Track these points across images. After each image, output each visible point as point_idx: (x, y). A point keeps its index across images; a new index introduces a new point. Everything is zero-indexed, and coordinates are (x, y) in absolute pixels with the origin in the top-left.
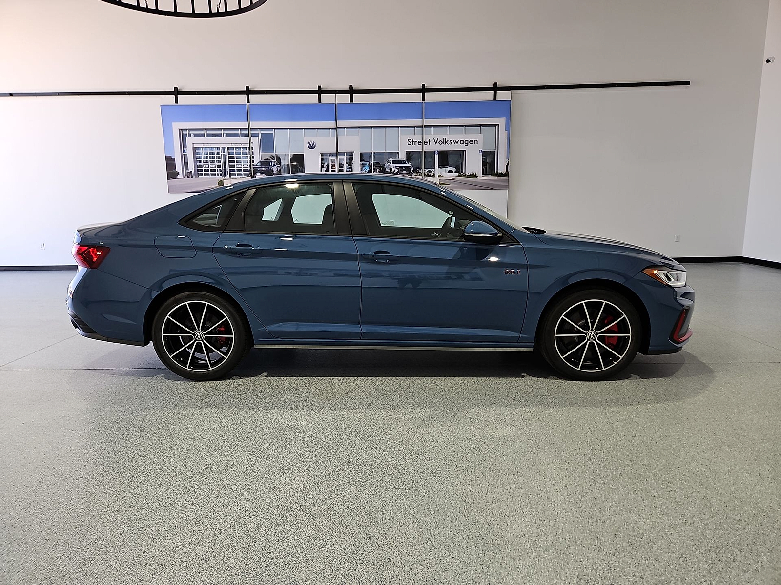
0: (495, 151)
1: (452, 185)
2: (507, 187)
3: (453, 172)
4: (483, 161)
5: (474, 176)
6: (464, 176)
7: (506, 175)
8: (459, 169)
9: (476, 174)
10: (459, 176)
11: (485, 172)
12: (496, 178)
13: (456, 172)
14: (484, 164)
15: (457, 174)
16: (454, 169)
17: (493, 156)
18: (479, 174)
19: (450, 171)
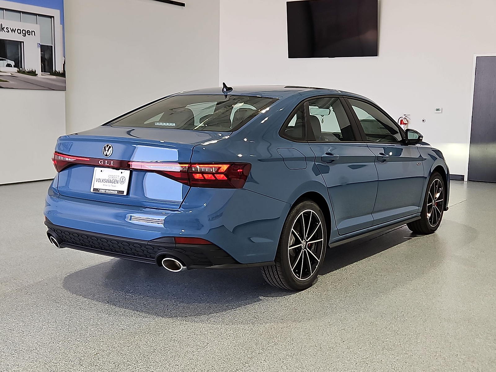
0: (52, 46)
1: (11, 82)
2: (64, 89)
3: (12, 67)
4: (41, 57)
5: (33, 73)
6: (24, 72)
7: (63, 75)
8: (18, 64)
9: (35, 71)
10: (18, 72)
11: (44, 70)
12: (54, 77)
13: (14, 67)
14: (43, 60)
15: (16, 69)
16: (13, 63)
17: (51, 53)
18: (39, 71)
19: (9, 65)
